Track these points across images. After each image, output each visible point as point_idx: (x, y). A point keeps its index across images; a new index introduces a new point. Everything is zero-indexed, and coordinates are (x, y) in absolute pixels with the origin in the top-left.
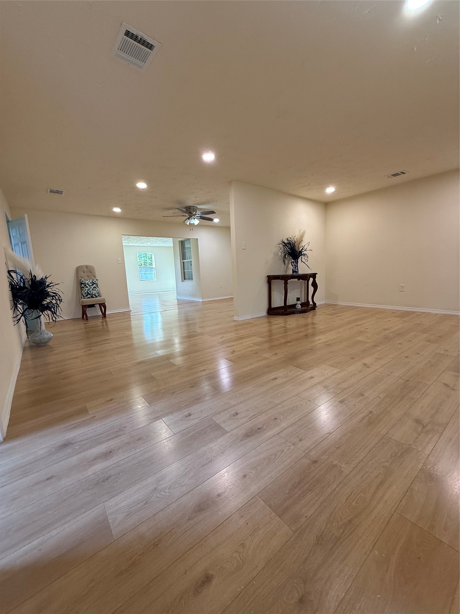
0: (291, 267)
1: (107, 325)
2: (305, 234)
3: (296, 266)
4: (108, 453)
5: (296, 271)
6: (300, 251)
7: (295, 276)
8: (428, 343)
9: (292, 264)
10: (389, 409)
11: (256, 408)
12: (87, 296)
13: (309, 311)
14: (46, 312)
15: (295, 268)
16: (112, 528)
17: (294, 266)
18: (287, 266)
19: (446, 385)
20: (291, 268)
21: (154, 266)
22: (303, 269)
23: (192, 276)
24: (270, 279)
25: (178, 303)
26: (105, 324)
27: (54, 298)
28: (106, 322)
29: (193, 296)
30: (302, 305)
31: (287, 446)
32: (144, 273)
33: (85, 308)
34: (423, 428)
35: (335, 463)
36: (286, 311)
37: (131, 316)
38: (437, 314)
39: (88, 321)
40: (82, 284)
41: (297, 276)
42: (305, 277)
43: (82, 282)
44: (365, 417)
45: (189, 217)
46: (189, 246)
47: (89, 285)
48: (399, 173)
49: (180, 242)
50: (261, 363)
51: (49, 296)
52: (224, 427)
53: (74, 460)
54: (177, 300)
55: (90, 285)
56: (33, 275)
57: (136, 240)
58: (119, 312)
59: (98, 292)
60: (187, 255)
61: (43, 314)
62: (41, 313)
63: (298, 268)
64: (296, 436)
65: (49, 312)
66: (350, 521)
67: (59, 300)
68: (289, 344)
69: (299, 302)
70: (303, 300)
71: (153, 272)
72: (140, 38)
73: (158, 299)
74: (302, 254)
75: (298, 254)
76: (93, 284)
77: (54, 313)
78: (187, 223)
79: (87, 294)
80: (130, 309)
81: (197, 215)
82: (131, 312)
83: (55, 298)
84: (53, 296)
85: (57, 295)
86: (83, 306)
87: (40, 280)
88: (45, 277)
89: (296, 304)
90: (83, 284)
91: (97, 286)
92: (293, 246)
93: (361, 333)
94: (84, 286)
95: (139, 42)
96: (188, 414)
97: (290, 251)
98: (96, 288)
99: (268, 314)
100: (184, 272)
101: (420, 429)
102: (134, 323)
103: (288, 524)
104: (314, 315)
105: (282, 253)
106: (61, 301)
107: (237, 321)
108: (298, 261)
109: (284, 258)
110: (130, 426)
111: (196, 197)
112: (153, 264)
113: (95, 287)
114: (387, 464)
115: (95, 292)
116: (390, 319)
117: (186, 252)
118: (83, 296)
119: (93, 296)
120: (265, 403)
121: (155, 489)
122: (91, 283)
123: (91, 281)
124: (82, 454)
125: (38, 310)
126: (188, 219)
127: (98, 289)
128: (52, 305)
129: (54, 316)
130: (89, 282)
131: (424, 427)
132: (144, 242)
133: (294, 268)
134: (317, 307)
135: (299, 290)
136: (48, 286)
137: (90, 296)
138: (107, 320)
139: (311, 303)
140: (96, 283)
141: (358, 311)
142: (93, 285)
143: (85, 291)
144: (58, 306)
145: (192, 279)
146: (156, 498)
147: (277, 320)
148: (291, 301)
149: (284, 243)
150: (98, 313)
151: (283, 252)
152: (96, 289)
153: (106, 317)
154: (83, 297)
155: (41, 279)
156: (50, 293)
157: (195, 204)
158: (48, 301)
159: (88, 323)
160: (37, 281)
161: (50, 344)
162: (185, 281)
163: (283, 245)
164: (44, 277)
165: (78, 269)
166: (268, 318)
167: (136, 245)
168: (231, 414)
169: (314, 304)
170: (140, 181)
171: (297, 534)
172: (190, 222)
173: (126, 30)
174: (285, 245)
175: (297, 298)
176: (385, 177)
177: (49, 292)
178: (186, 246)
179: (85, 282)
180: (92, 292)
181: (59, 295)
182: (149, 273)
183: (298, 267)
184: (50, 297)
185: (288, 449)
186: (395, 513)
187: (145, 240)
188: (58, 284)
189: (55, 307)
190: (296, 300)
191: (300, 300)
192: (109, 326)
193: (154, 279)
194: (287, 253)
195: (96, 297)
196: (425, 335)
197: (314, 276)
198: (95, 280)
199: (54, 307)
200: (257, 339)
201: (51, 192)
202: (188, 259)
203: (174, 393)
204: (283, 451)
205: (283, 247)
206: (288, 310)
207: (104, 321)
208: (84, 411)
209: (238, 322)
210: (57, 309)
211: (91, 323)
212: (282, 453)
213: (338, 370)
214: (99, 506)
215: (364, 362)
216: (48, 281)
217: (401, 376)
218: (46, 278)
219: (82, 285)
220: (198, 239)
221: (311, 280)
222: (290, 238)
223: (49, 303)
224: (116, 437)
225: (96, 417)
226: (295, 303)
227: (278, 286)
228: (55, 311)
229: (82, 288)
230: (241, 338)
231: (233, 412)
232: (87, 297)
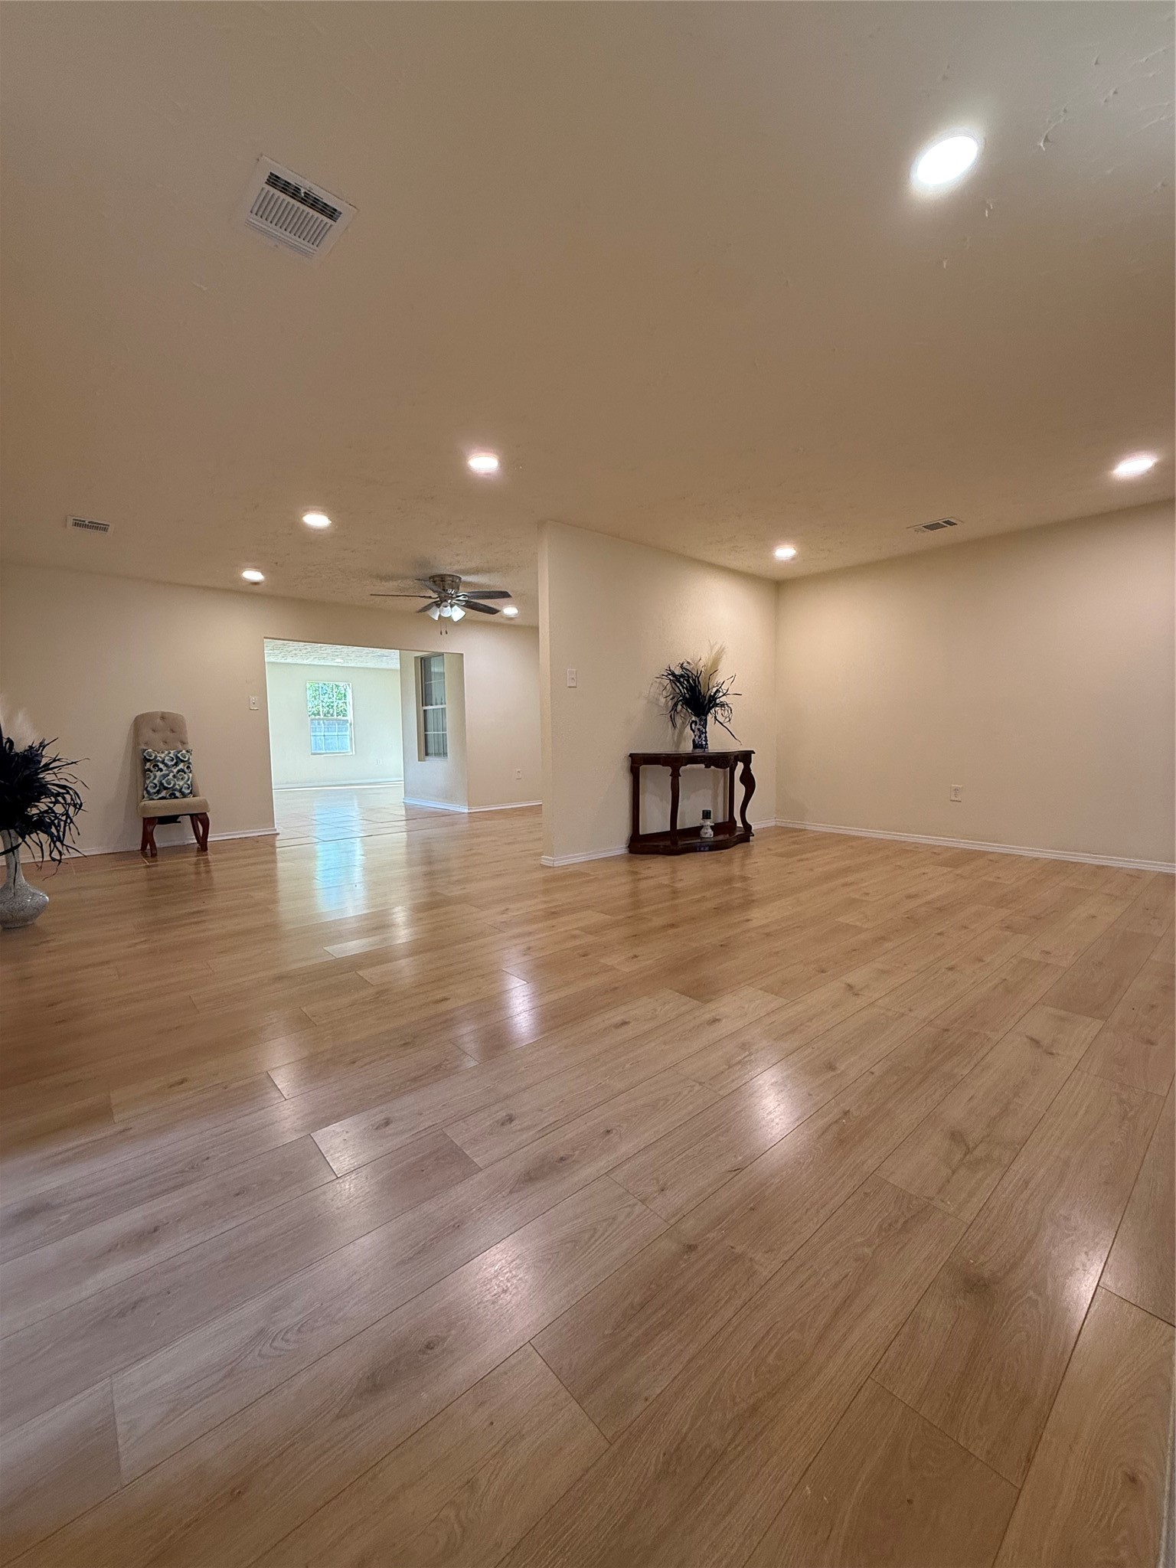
0: (689, 735)
1: (208, 872)
2: (724, 656)
3: (702, 733)
4: (149, 1233)
5: (702, 745)
6: (710, 696)
7: (699, 756)
8: (1007, 933)
9: (693, 725)
10: (890, 1105)
11: (562, 1101)
12: (158, 792)
13: (733, 846)
14: (34, 836)
15: (700, 737)
16: (121, 1450)
17: (697, 733)
18: (681, 732)
19: (1036, 1042)
20: (691, 736)
21: (350, 717)
22: (718, 740)
23: (445, 746)
24: (638, 763)
25: (407, 815)
26: (202, 868)
27: (60, 799)
28: (207, 862)
29: (448, 796)
30: (717, 828)
31: (626, 1205)
32: (323, 734)
33: (150, 823)
34: (965, 1155)
35: (739, 1250)
36: (675, 843)
37: (278, 849)
38: (1037, 859)
39: (156, 861)
40: (146, 760)
41: (704, 758)
42: (724, 761)
43: (148, 757)
44: (830, 1125)
45: (438, 599)
46: (441, 670)
47: (166, 765)
48: (940, 522)
49: (419, 660)
50: (593, 982)
51: (48, 793)
52: (470, 1156)
53: (49, 1253)
54: (406, 810)
55: (170, 763)
56: (6, 737)
57: (305, 651)
58: (246, 838)
59: (189, 782)
60: (436, 693)
61: (26, 843)
62: (20, 840)
63: (706, 737)
64: (653, 1179)
65: (43, 837)
66: (754, 1409)
67: (75, 805)
68: (671, 932)
69: (709, 823)
70: (720, 817)
71: (348, 733)
72: (305, 193)
73: (356, 804)
74: (718, 704)
75: (706, 702)
76: (179, 761)
77: (57, 839)
78: (434, 614)
79: (158, 788)
80: (275, 830)
81: (460, 598)
82: (278, 837)
83: (64, 798)
84: (59, 794)
85: (68, 793)
86: (144, 819)
87: (25, 751)
88: (41, 743)
89: (702, 827)
90: (149, 760)
91: (188, 767)
92: (695, 683)
93: (852, 903)
94: (154, 767)
95: (303, 201)
96: (383, 1120)
97: (687, 695)
98: (185, 773)
99: (631, 852)
100: (426, 735)
101: (959, 1156)
102: (283, 866)
103: (598, 1420)
104: (747, 855)
105: (669, 698)
106: (79, 809)
107: (551, 867)
108: (706, 720)
109: (672, 712)
110: (221, 1155)
111: (457, 555)
112: (348, 713)
113: (183, 771)
114: (867, 1251)
115: (181, 783)
116: (927, 871)
117: (433, 686)
118: (148, 792)
119: (174, 794)
120: (589, 1088)
121: (261, 1332)
122: (172, 760)
123: (171, 755)
124: (74, 1238)
125: (12, 831)
126: (437, 605)
127: (191, 775)
128: (53, 818)
129: (55, 846)
130: (167, 758)
131: (968, 1152)
132: (325, 655)
133: (697, 737)
134: (753, 835)
135: (710, 792)
136: (47, 768)
137: (166, 793)
138: (209, 857)
139: (739, 824)
140: (186, 759)
141: (852, 847)
142: (176, 764)
143: (154, 779)
144: (69, 821)
145: (445, 754)
146: (258, 1359)
147: (650, 866)
148: (689, 817)
149: (673, 674)
150: (188, 839)
151: (671, 696)
152: (186, 776)
153: (207, 850)
154: (146, 796)
155: (27, 748)
156: (49, 786)
157: (457, 571)
158: (43, 807)
159: (157, 866)
160: (17, 754)
161: (39, 922)
162: (427, 758)
163: (670, 680)
164: (36, 745)
165: (139, 723)
166: (630, 860)
167: (305, 662)
168: (496, 1119)
169: (747, 827)
170: (314, 510)
171: (615, 1448)
172: (442, 614)
173: (271, 173)
174: (676, 679)
175: (703, 811)
176: (909, 529)
177: (47, 783)
178: (432, 670)
179: (156, 757)
180: (173, 783)
181: (76, 793)
182: (336, 734)
183: (707, 735)
184: (49, 797)
185: (629, 1215)
186: (869, 1380)
187: (329, 651)
188: (75, 763)
189: (62, 823)
190: (701, 817)
191: (712, 817)
192: (215, 874)
193: (349, 750)
194: (681, 700)
195: (184, 795)
196: (1003, 913)
197: (746, 757)
198: (184, 752)
199: (59, 825)
200: (594, 918)
201: (76, 524)
202: (436, 704)
203: (354, 1062)
204: (614, 1219)
205: (669, 687)
206: (679, 843)
207: (202, 862)
208: (101, 1114)
209: (552, 869)
210: (67, 828)
211: (164, 865)
212: (610, 1225)
213: (781, 1001)
214: (97, 1387)
215: (849, 981)
216: (48, 755)
217: (932, 1017)
218: (42, 746)
219: (148, 764)
220: (462, 655)
221: (740, 766)
222: (688, 663)
223: (46, 812)
224: (175, 1188)
225: (131, 1132)
226: (699, 825)
227: (656, 780)
228: (61, 834)
229: (145, 771)
230: (554, 913)
231: (503, 1114)
232: (160, 796)
